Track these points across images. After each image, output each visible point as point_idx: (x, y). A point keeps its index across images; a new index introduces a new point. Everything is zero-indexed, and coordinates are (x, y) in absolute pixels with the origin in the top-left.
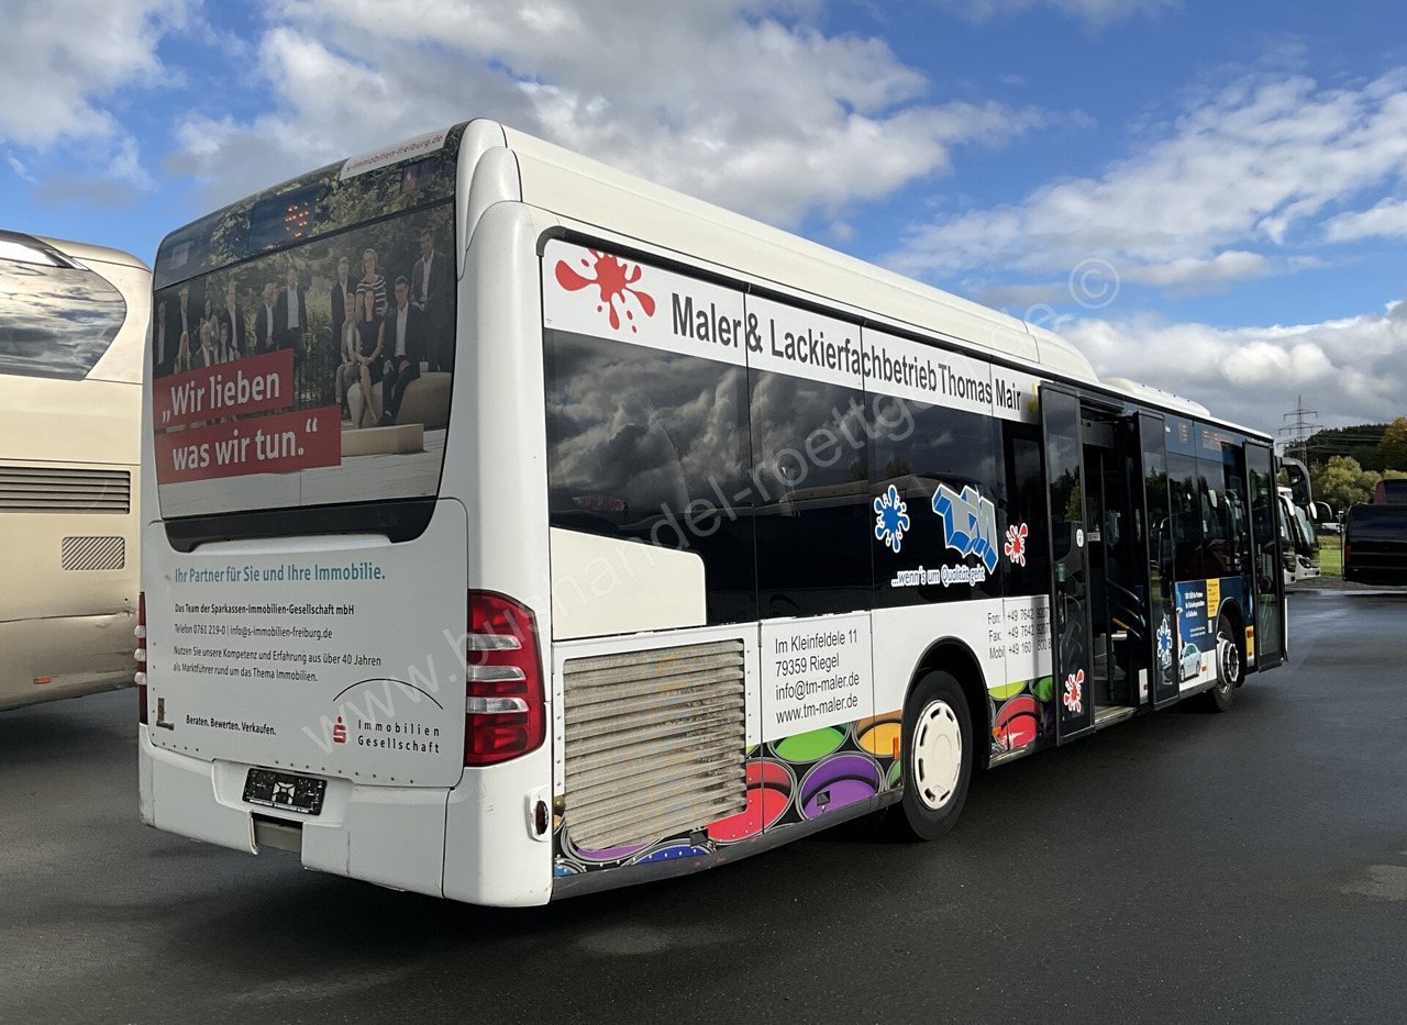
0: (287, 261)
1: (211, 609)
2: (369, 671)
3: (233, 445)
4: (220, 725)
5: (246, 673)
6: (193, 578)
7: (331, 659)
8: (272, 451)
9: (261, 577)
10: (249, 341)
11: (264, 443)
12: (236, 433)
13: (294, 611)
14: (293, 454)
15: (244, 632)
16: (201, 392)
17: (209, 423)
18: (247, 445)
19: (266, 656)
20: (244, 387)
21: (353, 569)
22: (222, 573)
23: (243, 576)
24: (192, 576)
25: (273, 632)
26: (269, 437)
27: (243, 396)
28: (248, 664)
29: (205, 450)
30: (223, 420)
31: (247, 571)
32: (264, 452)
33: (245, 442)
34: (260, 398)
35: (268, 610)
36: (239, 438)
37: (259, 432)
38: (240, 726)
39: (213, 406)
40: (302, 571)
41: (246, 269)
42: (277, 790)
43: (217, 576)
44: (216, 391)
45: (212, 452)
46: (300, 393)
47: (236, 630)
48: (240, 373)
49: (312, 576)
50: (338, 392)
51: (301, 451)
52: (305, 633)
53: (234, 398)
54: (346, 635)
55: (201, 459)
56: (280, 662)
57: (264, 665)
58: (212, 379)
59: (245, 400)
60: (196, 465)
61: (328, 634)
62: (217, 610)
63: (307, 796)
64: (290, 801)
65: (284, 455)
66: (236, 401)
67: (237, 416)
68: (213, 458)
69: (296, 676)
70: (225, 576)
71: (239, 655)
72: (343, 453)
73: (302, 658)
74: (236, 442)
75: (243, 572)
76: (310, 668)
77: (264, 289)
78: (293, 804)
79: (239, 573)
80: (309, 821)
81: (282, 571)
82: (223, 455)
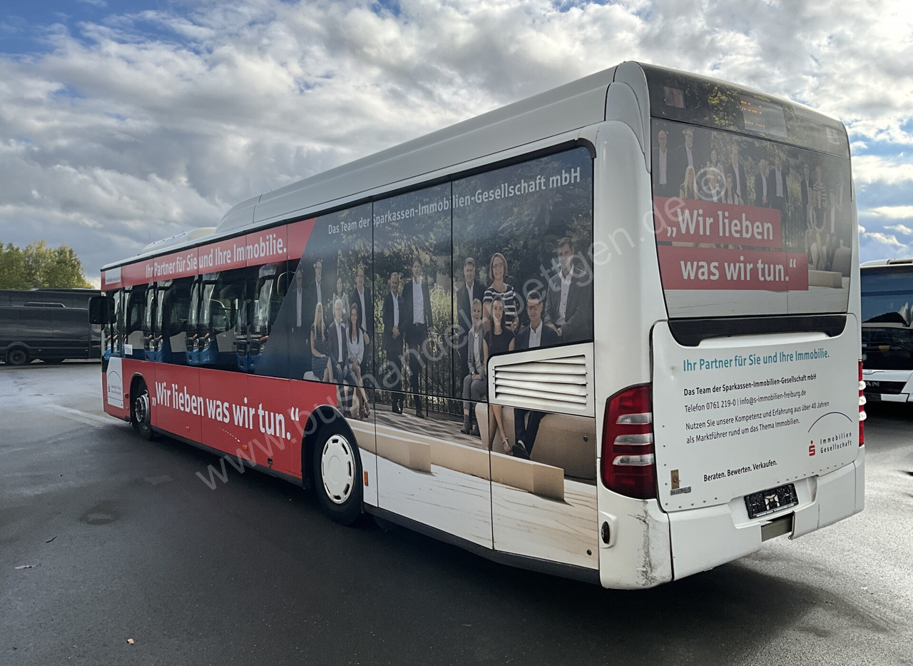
0: (774, 150)
1: (722, 389)
2: (825, 410)
3: (740, 267)
4: (736, 473)
5: (754, 429)
6: (704, 367)
7: (806, 408)
8: (769, 275)
9: (762, 362)
10: (750, 194)
11: (763, 270)
12: (742, 258)
13: (784, 381)
14: (782, 279)
15: (752, 401)
16: (709, 221)
17: (718, 246)
18: (751, 269)
19: (768, 414)
20: (747, 226)
21: (815, 353)
22: (731, 361)
23: (748, 361)
24: (701, 365)
25: (771, 398)
26: (766, 266)
27: (747, 232)
28: (755, 423)
29: (715, 267)
30: (730, 247)
31: (751, 358)
32: (763, 275)
33: (749, 267)
34: (760, 237)
35: (767, 383)
36: (745, 262)
37: (760, 261)
38: (752, 468)
39: (721, 234)
40: (788, 356)
41: (746, 141)
42: (767, 502)
43: (726, 363)
44: (724, 224)
45: (721, 269)
46: (785, 242)
47: (744, 401)
48: (744, 215)
49: (794, 359)
50: (806, 246)
51: (787, 279)
52: (792, 395)
53: (740, 232)
54: (813, 392)
55: (710, 273)
56: (777, 416)
57: (766, 421)
58: (720, 213)
59: (749, 236)
60: (706, 277)
61: (804, 393)
62: (727, 389)
63: (786, 497)
64: (778, 505)
65: (777, 279)
66: (741, 234)
67: (742, 247)
68: (723, 273)
69: (788, 423)
70: (733, 362)
71: (747, 418)
72: (809, 283)
73: (791, 411)
74: (742, 265)
75: (748, 359)
76: (795, 416)
77: (759, 162)
78: (780, 506)
79: (745, 359)
80: (796, 509)
81: (776, 356)
82: (731, 272)
